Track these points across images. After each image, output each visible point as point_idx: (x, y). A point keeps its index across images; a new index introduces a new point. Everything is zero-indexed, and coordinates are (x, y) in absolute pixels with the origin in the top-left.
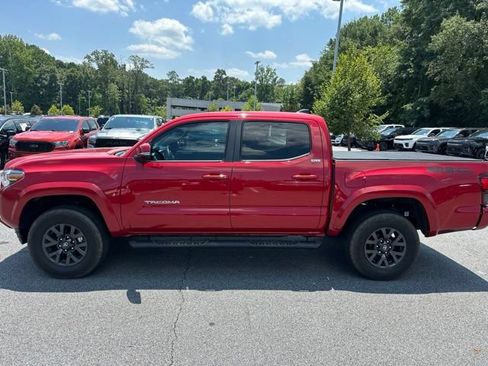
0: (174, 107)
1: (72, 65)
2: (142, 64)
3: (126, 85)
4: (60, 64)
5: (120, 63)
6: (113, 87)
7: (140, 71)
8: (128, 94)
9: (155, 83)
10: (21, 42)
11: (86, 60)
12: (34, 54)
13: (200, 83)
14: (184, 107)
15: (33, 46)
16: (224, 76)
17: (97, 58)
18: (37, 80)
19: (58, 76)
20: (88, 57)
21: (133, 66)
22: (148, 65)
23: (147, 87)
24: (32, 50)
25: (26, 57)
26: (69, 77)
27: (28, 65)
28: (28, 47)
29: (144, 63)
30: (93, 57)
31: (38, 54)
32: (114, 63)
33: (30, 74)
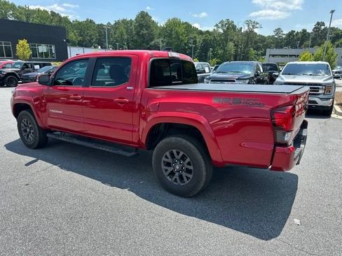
0: (273, 56)
1: (208, 32)
2: (253, 26)
3: (240, 42)
4: (201, 33)
5: (238, 27)
6: (231, 45)
7: (252, 31)
8: (241, 48)
9: (263, 39)
10: (180, 22)
11: (215, 28)
12: (186, 28)
13: (300, 36)
14: (282, 56)
15: (186, 23)
16: (323, 27)
17: (222, 25)
18: (186, 44)
19: (198, 40)
20: (217, 25)
21: (247, 28)
22: (258, 26)
23: (256, 42)
24: (185, 25)
25: (181, 30)
26: (204, 40)
27: (182, 35)
28: (183, 24)
29: (255, 24)
30: (220, 25)
31: (188, 27)
32: (234, 27)
33: (183, 40)
